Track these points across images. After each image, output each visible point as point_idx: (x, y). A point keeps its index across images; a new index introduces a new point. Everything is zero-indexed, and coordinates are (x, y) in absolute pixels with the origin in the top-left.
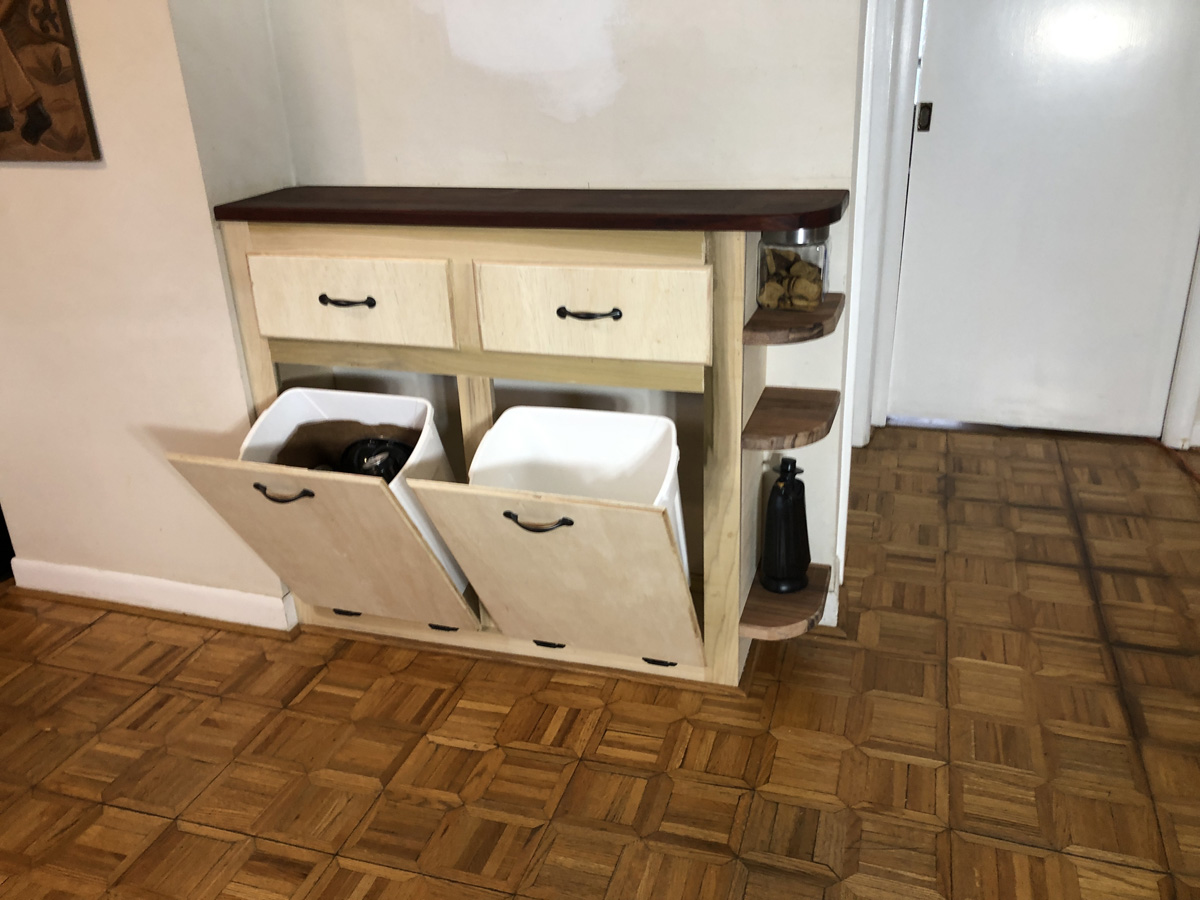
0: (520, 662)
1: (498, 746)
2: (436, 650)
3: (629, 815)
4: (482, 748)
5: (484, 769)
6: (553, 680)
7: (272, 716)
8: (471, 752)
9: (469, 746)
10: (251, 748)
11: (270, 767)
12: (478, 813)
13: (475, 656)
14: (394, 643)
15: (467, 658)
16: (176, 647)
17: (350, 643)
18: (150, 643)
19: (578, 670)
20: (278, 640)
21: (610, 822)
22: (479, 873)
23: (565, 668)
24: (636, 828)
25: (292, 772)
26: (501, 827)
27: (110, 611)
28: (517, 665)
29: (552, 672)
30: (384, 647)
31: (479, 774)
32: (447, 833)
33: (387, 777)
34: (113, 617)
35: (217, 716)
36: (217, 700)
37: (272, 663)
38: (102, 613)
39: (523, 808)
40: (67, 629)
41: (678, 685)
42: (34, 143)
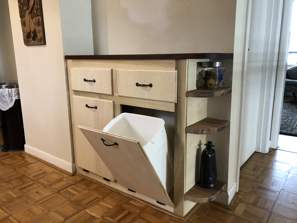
0: (124, 194)
1: (102, 217)
2: (104, 186)
4: (98, 217)
6: (130, 202)
8: (94, 217)
10: (41, 202)
11: (41, 208)
13: (114, 190)
14: (95, 182)
15: (111, 190)
16: (45, 172)
17: (85, 179)
18: (41, 170)
20: (69, 175)
23: (135, 199)
25: (46, 211)
27: (39, 161)
29: (131, 199)
30: (92, 182)
33: (66, 218)
35: (40, 191)
36: (44, 187)
37: (63, 180)
40: (27, 163)
41: (165, 212)
42: (34, 41)
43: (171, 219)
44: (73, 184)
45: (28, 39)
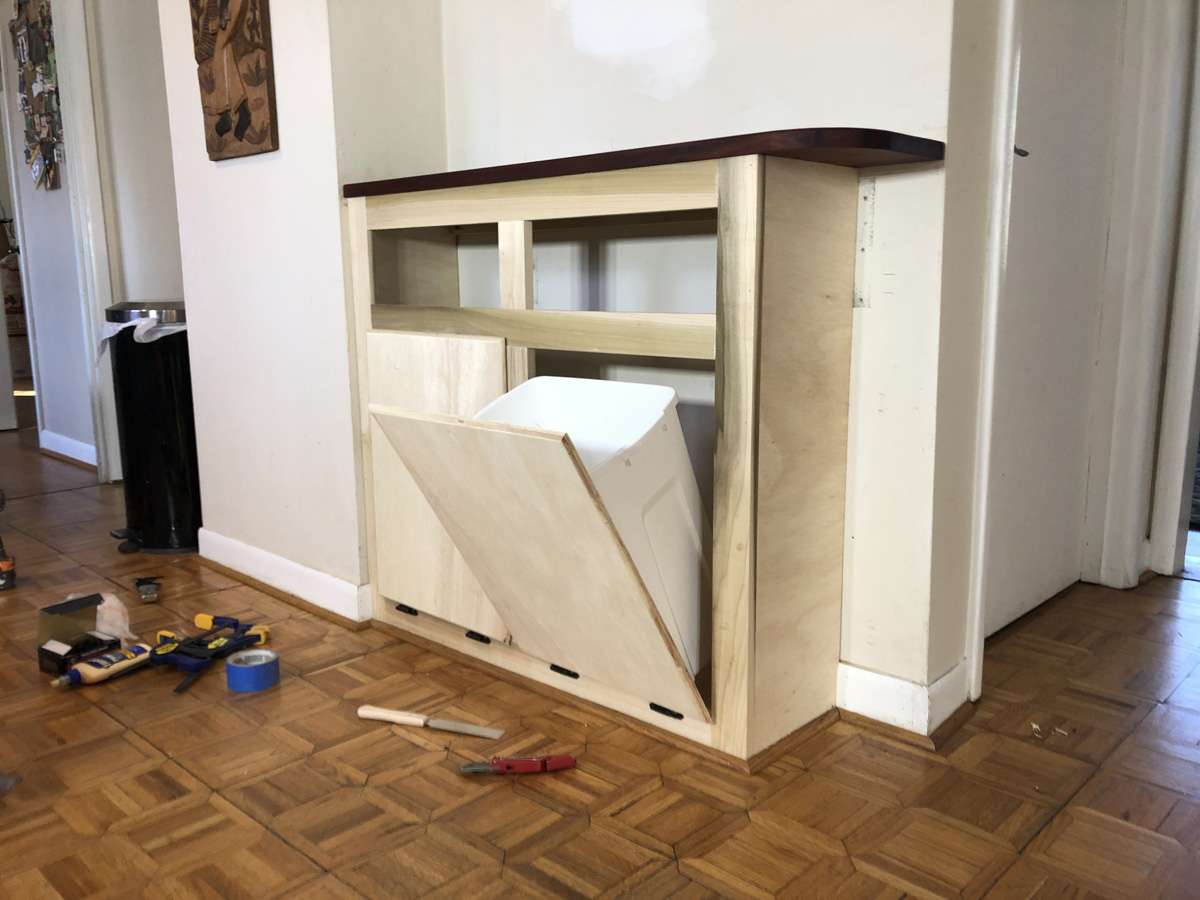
2: (469, 663)
5: (415, 763)
6: (555, 711)
9: (421, 742)
12: (373, 796)
14: (437, 649)
17: (404, 641)
20: (345, 627)
21: (489, 841)
22: (316, 843)
24: (505, 857)
26: (378, 811)
27: (245, 584)
28: (532, 691)
29: (560, 704)
30: (427, 650)
31: (405, 767)
32: (323, 805)
33: (320, 746)
37: (324, 643)
39: (414, 804)
42: (241, 140)
43: (698, 767)
44: (360, 655)
45: (221, 136)
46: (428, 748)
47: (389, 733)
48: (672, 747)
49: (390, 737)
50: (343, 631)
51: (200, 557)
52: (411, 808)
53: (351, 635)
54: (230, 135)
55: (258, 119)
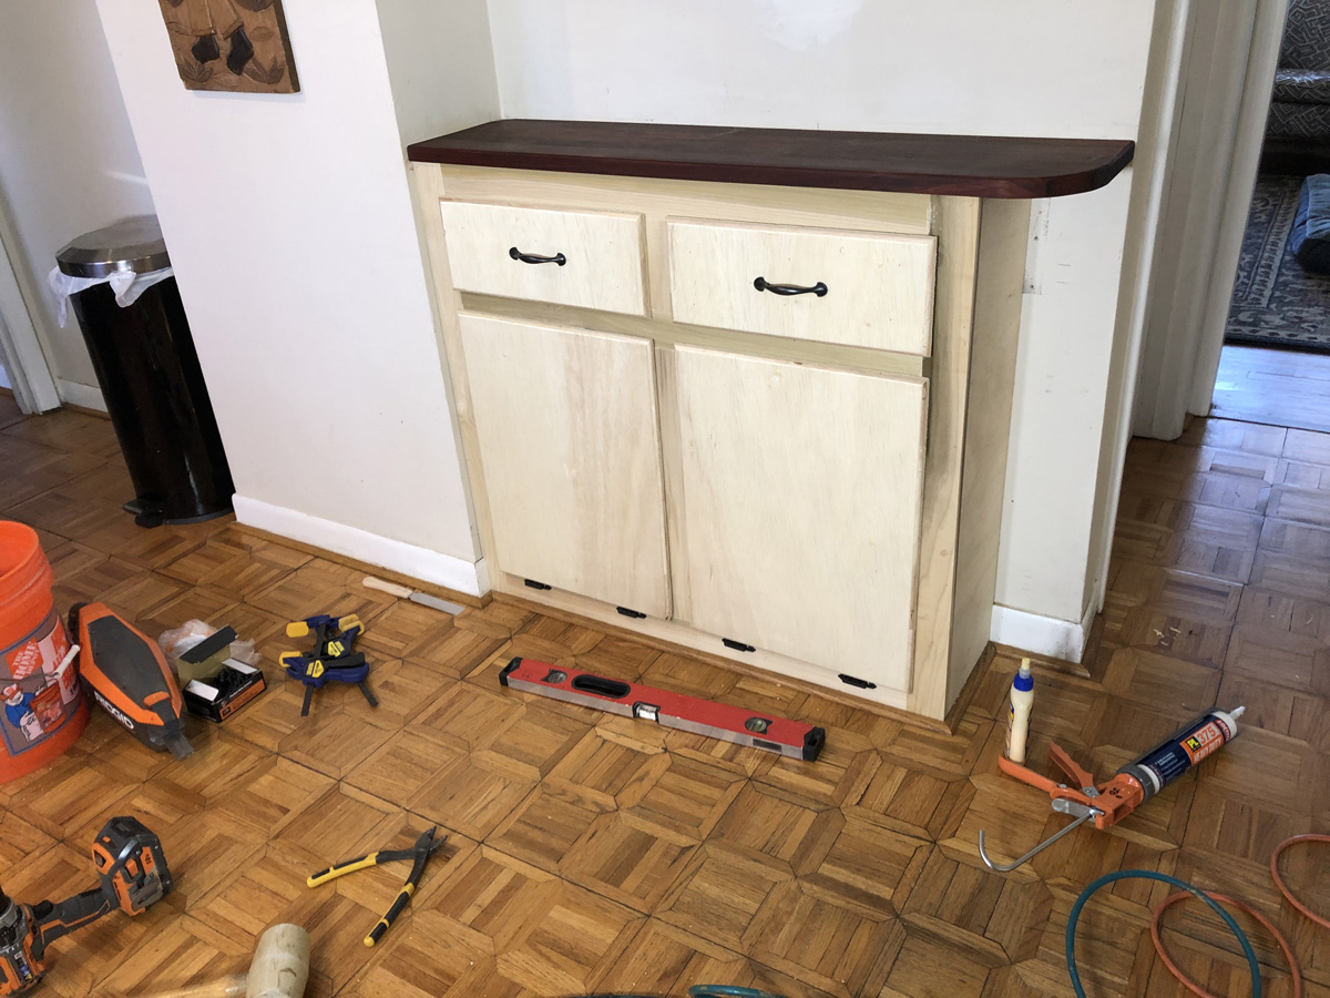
0: (708, 660)
1: (666, 750)
2: (623, 635)
3: (788, 850)
4: (649, 750)
5: (647, 773)
6: (738, 685)
7: (446, 687)
8: (636, 753)
9: (636, 746)
10: (422, 718)
11: (436, 740)
12: (631, 822)
13: (663, 647)
14: (582, 622)
15: (653, 649)
16: (370, 602)
17: (539, 616)
18: (348, 595)
19: (767, 678)
20: (469, 605)
21: (768, 852)
22: (618, 887)
23: (754, 673)
24: (793, 867)
25: (457, 749)
26: (648, 841)
27: (317, 557)
28: (705, 663)
29: (739, 676)
30: (571, 625)
31: (641, 779)
32: (593, 840)
33: (546, 769)
34: (319, 563)
35: (395, 679)
36: (400, 662)
37: (459, 629)
38: (310, 557)
39: (677, 823)
40: (275, 572)
41: (876, 710)
42: (239, 74)
43: (903, 733)
44: (506, 640)
45: (203, 61)
46: (646, 751)
47: (599, 741)
48: (869, 713)
49: (603, 744)
50: (469, 610)
51: (239, 524)
52: (678, 829)
53: (478, 614)
54: (219, 65)
55: (264, 53)
